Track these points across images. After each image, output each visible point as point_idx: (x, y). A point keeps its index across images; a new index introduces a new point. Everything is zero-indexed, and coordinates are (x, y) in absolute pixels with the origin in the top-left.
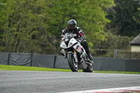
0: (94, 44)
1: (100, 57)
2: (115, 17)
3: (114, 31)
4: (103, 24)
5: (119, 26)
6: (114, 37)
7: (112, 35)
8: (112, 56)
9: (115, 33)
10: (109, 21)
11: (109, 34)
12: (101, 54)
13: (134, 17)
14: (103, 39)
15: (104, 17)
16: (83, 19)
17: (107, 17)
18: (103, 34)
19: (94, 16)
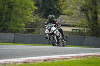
0: (26, 24)
1: (30, 34)
2: (41, 5)
3: (40, 15)
4: (32, 10)
5: (44, 11)
6: (41, 19)
7: (39, 18)
8: (39, 33)
9: (41, 16)
10: (37, 8)
11: (37, 17)
12: (31, 32)
13: (55, 5)
14: (32, 21)
15: (33, 5)
16: (18, 6)
17: (35, 5)
18: (32, 17)
19: (26, 4)
